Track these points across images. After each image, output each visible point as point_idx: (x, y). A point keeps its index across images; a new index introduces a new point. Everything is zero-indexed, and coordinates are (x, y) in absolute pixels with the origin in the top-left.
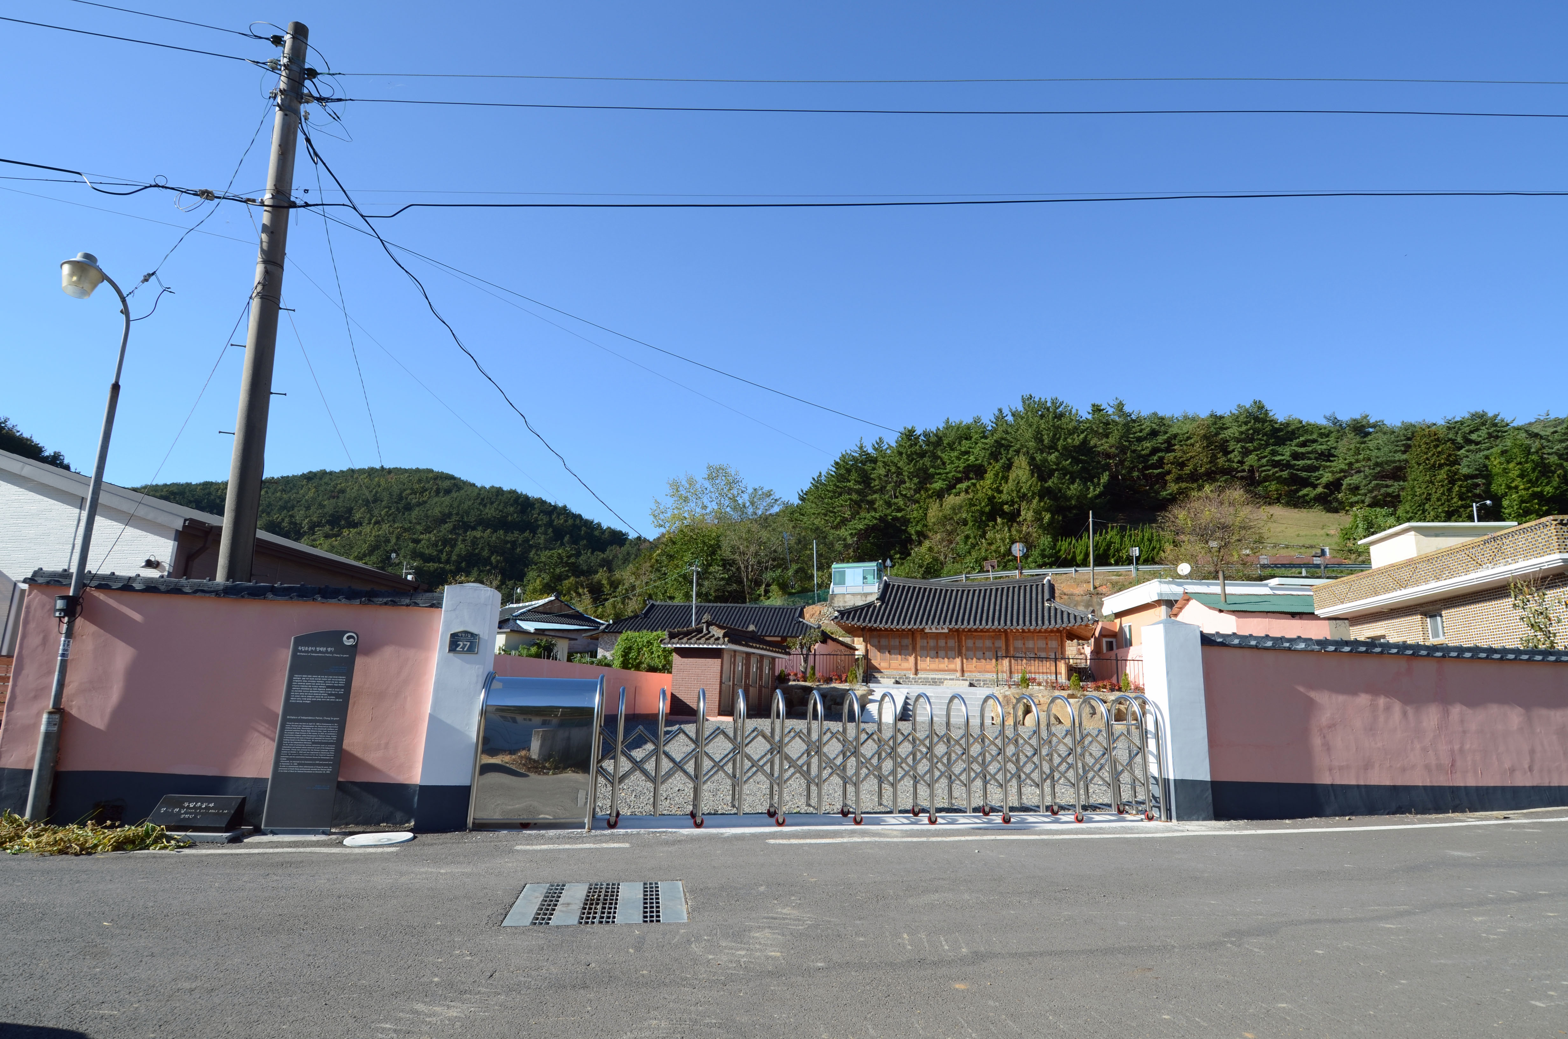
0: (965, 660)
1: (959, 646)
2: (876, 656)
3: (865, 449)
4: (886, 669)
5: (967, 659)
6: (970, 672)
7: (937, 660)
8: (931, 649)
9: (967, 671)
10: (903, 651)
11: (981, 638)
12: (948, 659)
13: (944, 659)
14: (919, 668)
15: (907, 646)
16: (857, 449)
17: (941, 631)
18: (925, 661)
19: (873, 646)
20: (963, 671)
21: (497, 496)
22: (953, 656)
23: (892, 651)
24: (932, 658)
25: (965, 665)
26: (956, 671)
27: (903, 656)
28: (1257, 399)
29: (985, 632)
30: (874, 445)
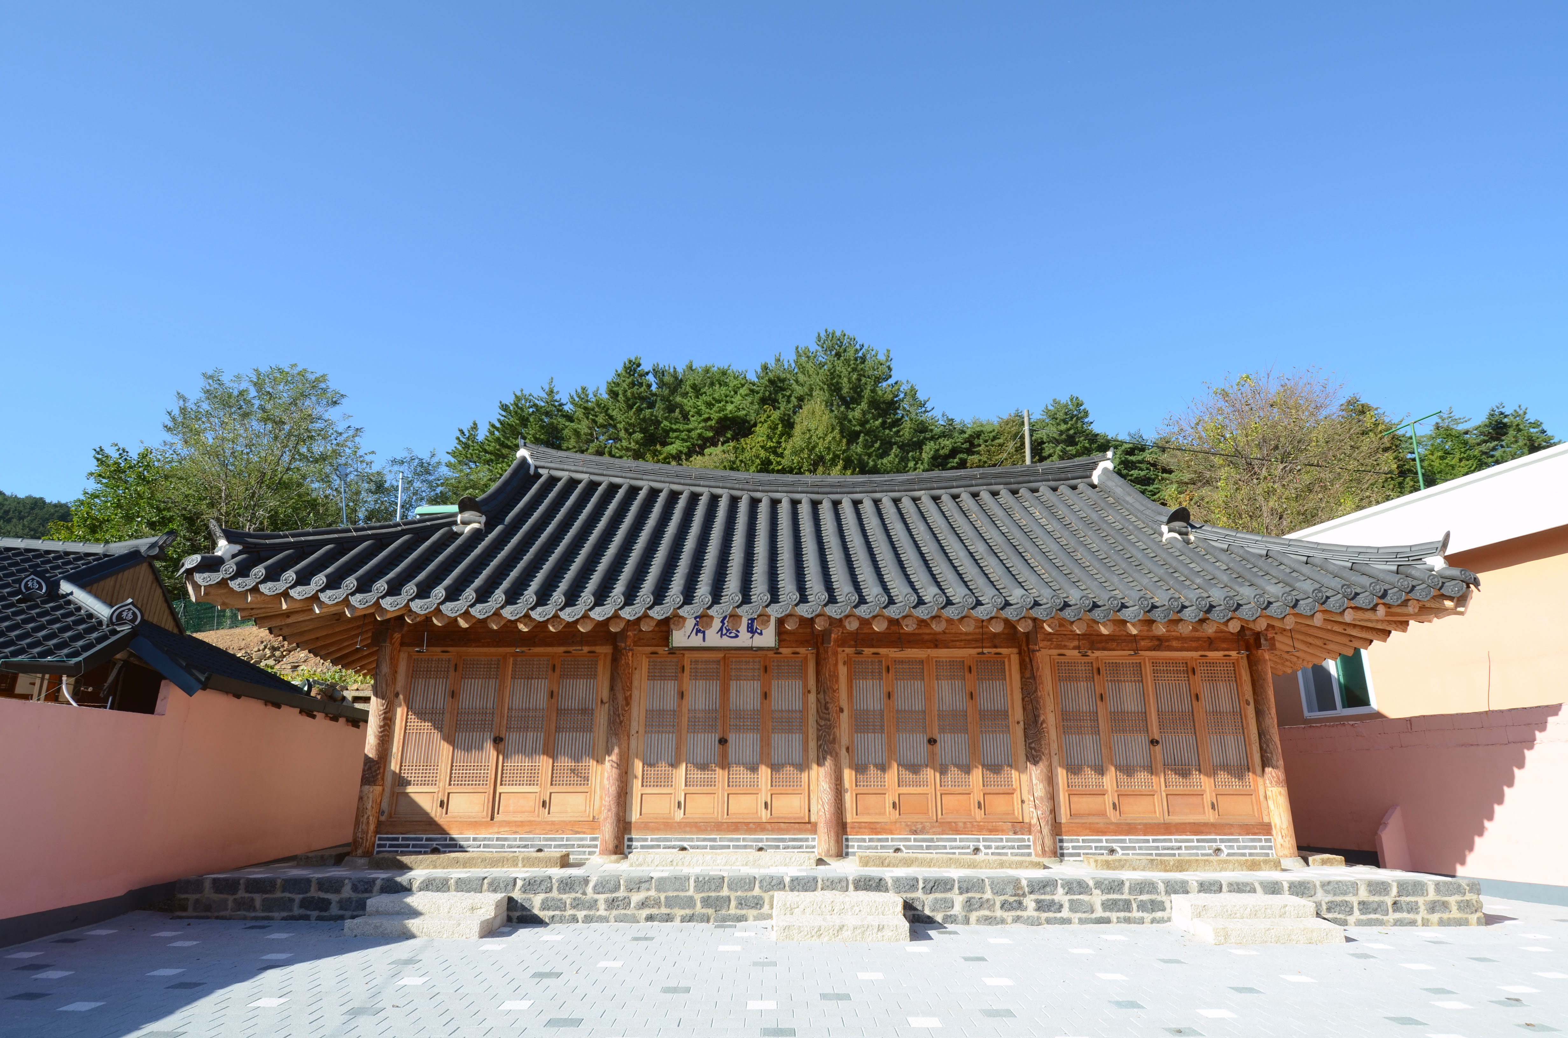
0: (848, 775)
1: (824, 709)
2: (429, 764)
3: (557, 397)
4: (475, 825)
5: (860, 769)
6: (874, 828)
7: (720, 775)
8: (694, 726)
9: (861, 827)
10: (564, 737)
11: (918, 670)
12: (775, 767)
13: (753, 769)
14: (635, 816)
15: (586, 711)
16: (544, 395)
17: (744, 639)
18: (668, 781)
19: (422, 715)
20: (841, 827)
21: (32, 509)
22: (797, 757)
23: (512, 738)
24: (703, 767)
25: (849, 799)
26: (808, 825)
27: (565, 762)
28: (1075, 395)
29: (936, 642)
30: (572, 397)
